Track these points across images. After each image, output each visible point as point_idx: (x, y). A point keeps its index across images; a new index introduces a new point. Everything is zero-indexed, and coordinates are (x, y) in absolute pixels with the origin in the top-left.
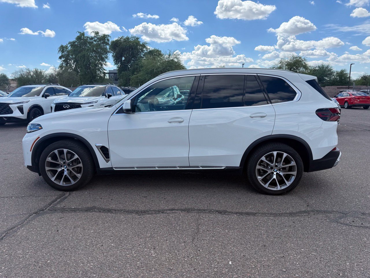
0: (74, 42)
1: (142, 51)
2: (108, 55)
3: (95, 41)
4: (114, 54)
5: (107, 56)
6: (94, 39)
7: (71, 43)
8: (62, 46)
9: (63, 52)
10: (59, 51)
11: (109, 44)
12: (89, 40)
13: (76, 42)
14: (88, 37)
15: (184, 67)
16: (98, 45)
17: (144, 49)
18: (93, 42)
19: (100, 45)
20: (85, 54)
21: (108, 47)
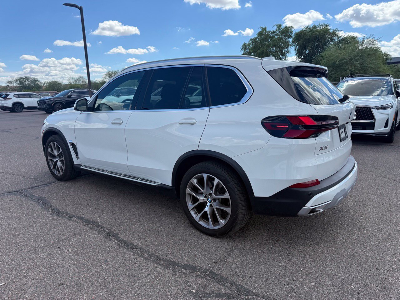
0: (255, 39)
1: (332, 40)
2: (290, 48)
3: (277, 35)
4: (296, 46)
5: (288, 50)
6: (276, 33)
7: (252, 40)
8: (245, 44)
9: (245, 50)
10: (242, 49)
11: (291, 37)
12: (271, 35)
13: (257, 38)
14: (269, 32)
15: (388, 55)
16: (280, 39)
17: (335, 38)
18: (274, 37)
19: (281, 38)
20: (264, 51)
21: (291, 40)
